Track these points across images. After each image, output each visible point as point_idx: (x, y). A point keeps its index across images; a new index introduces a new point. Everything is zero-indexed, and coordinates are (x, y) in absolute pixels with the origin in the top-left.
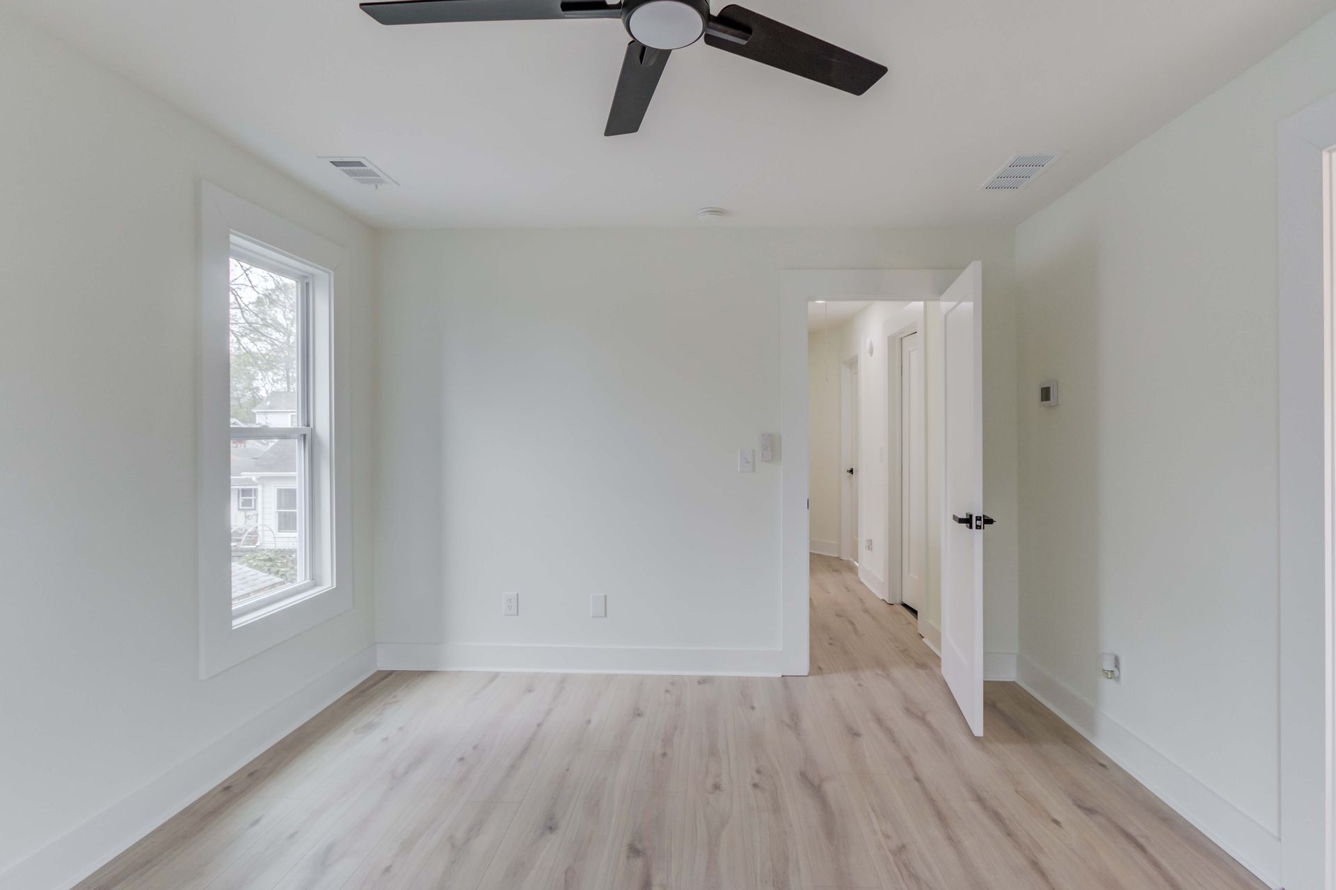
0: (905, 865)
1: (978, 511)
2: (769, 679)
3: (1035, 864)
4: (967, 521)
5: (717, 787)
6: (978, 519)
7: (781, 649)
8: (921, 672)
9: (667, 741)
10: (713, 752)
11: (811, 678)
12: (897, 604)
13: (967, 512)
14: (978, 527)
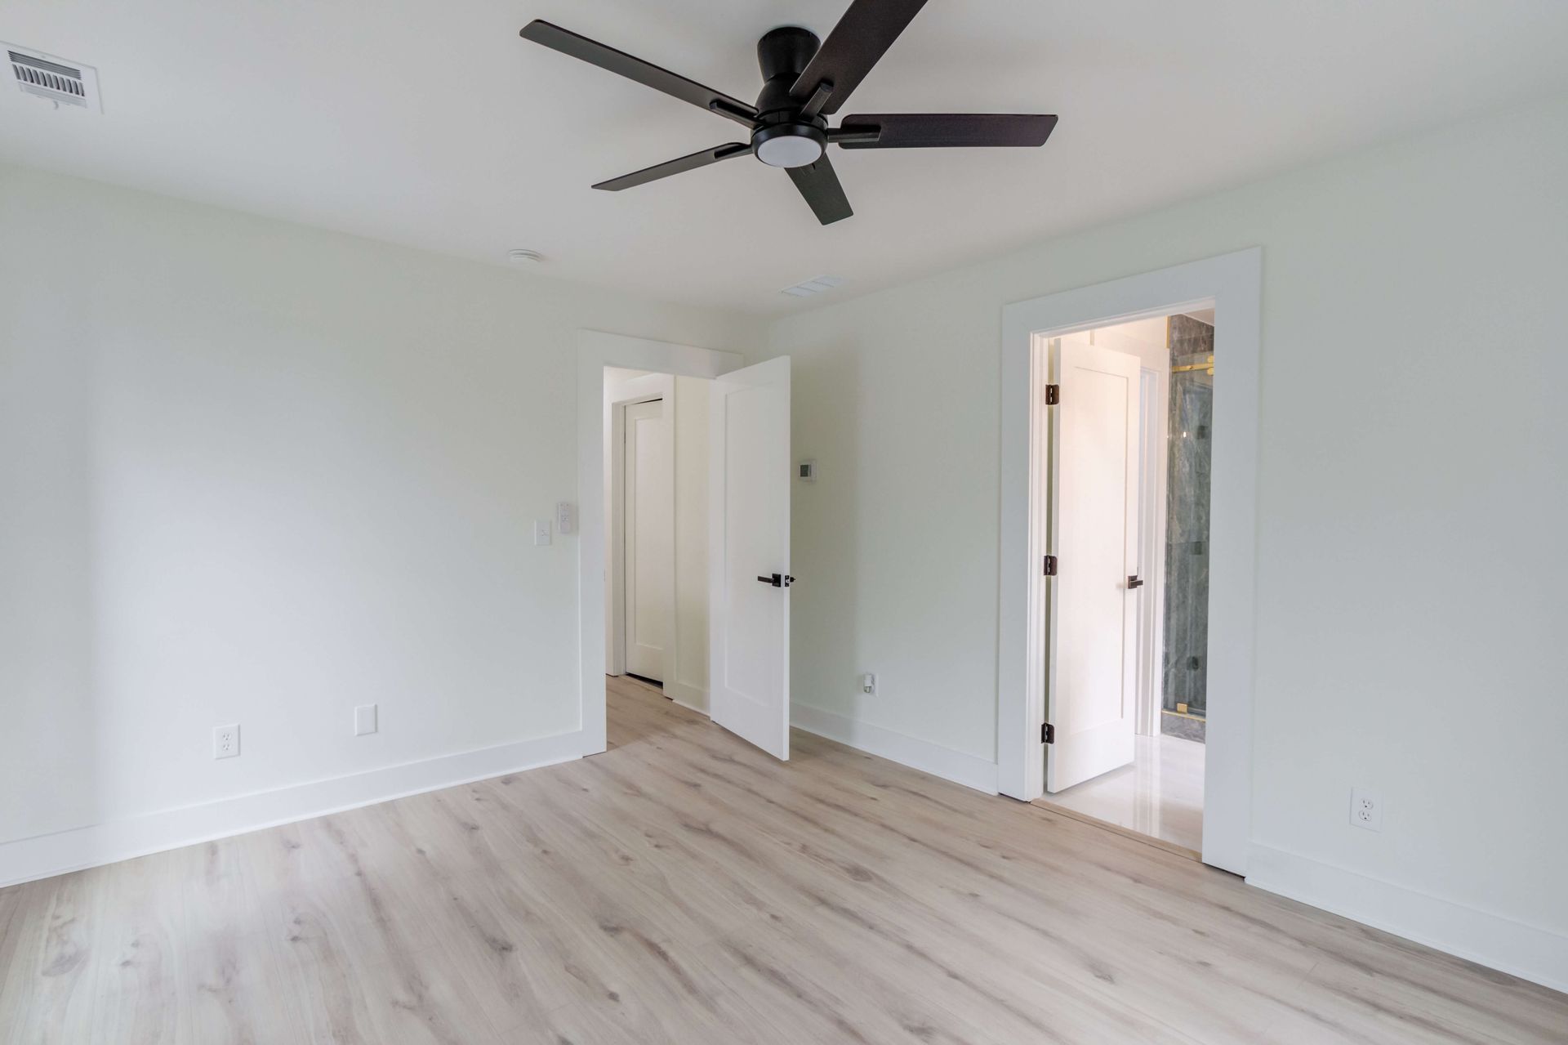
0: (816, 856)
1: (785, 571)
2: (574, 762)
3: (883, 826)
4: (776, 580)
5: (627, 859)
6: (787, 577)
7: (581, 728)
8: (696, 726)
9: (534, 840)
10: (591, 835)
11: (611, 752)
12: (621, 675)
13: (775, 573)
14: (787, 585)
